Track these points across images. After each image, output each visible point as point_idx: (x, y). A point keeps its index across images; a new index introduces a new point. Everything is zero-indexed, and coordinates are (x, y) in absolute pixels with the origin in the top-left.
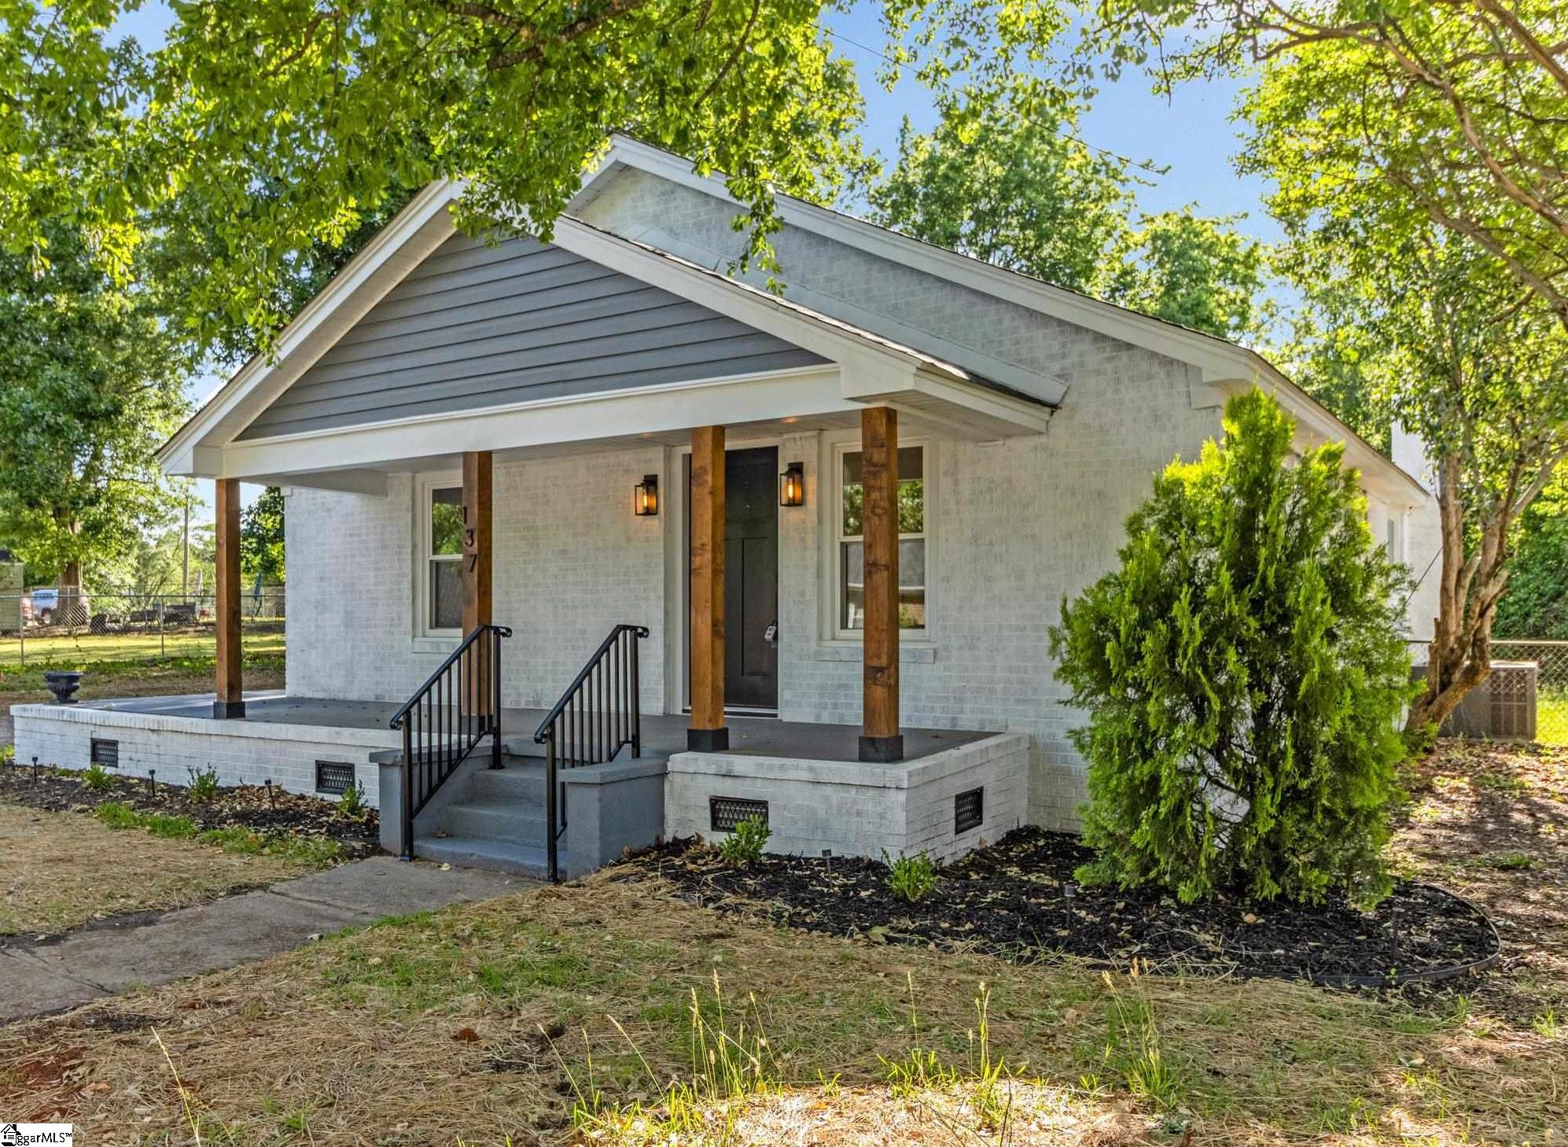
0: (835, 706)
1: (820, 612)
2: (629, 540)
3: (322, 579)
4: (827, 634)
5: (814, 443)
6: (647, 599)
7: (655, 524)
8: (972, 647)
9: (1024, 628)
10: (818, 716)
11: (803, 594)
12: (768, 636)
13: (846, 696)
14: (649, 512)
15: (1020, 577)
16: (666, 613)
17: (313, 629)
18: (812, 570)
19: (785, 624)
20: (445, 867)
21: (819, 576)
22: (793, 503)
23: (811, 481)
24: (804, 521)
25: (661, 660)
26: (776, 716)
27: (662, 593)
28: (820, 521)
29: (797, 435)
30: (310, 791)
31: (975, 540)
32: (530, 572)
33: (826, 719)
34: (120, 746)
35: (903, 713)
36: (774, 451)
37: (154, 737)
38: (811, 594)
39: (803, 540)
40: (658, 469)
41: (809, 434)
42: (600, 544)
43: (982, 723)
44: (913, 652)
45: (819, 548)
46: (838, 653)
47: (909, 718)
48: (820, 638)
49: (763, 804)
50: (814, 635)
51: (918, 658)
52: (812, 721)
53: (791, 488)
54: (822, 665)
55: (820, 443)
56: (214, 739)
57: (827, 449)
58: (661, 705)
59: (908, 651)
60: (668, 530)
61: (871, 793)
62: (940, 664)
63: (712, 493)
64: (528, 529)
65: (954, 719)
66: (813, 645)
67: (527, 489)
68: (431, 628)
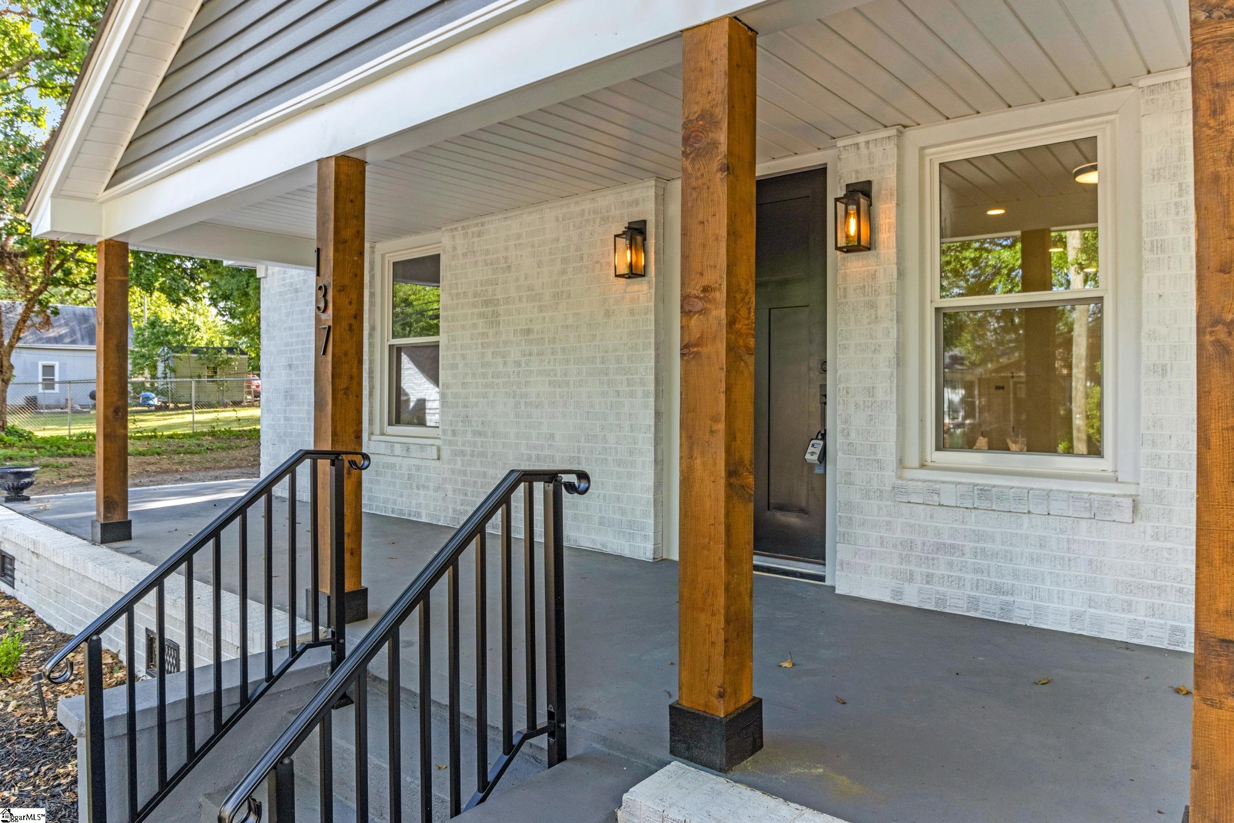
0: (929, 578)
1: (901, 422)
2: (607, 314)
3: (290, 366)
4: (913, 460)
5: (891, 148)
6: (632, 394)
7: (643, 289)
10: (898, 592)
11: (871, 391)
12: (812, 456)
13: (950, 564)
14: (634, 273)
16: (658, 414)
17: (282, 422)
18: (888, 353)
19: (840, 439)
21: (900, 362)
22: (855, 247)
23: (885, 211)
24: (874, 276)
25: (651, 483)
26: (822, 578)
27: (652, 388)
28: (901, 274)
29: (861, 139)
32: (489, 357)
33: (911, 598)
36: (821, 173)
38: (885, 391)
39: (872, 305)
40: (647, 211)
41: (884, 133)
42: (570, 321)
45: (900, 319)
46: (937, 492)
48: (901, 463)
50: (891, 460)
51: (1097, 511)
52: (887, 599)
53: (853, 222)
54: (905, 508)
55: (900, 147)
57: (911, 161)
58: (650, 546)
60: (661, 299)
62: (1145, 525)
63: (728, 169)
64: (486, 303)
66: (890, 474)
67: (487, 252)
68: (390, 424)
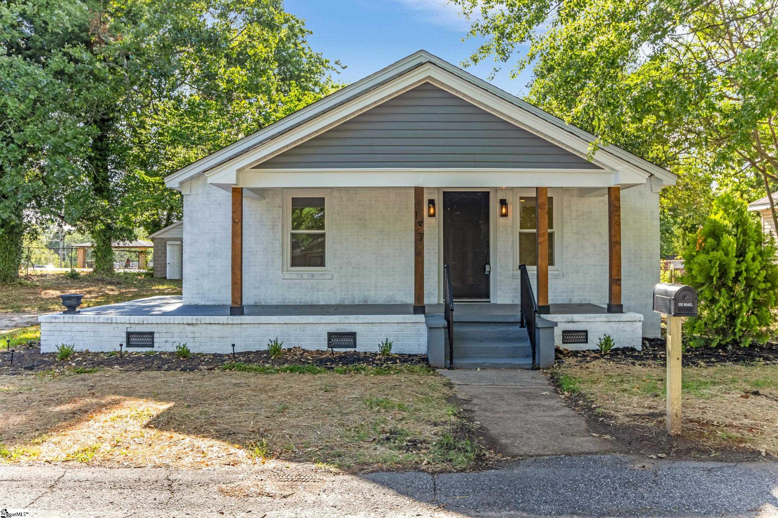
1: (513, 259)
3: (213, 241)
4: (515, 269)
5: (511, 192)
7: (433, 221)
8: (577, 272)
9: (596, 265)
11: (506, 252)
12: (488, 269)
15: (595, 247)
16: (439, 259)
17: (206, 268)
18: (510, 242)
20: (479, 369)
21: (513, 245)
22: (504, 215)
23: (510, 207)
24: (507, 223)
26: (489, 302)
27: (437, 251)
28: (513, 223)
30: (325, 348)
31: (577, 233)
34: (155, 335)
35: (550, 298)
36: (487, 193)
37: (190, 328)
38: (510, 252)
39: (506, 230)
40: (435, 197)
43: (581, 300)
44: (554, 275)
45: (513, 234)
47: (553, 300)
48: (513, 270)
49: (586, 332)
50: (511, 268)
51: (556, 277)
53: (504, 209)
54: (515, 280)
55: (513, 192)
56: (244, 326)
57: (515, 195)
58: (437, 300)
59: (552, 274)
60: (439, 224)
61: (629, 324)
62: (564, 279)
65: (570, 299)
66: (511, 273)
68: (290, 266)
